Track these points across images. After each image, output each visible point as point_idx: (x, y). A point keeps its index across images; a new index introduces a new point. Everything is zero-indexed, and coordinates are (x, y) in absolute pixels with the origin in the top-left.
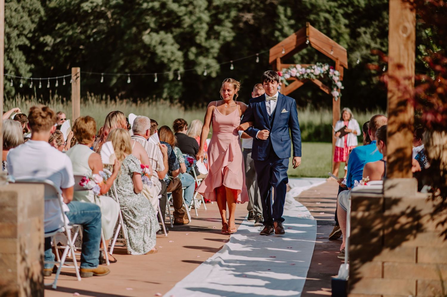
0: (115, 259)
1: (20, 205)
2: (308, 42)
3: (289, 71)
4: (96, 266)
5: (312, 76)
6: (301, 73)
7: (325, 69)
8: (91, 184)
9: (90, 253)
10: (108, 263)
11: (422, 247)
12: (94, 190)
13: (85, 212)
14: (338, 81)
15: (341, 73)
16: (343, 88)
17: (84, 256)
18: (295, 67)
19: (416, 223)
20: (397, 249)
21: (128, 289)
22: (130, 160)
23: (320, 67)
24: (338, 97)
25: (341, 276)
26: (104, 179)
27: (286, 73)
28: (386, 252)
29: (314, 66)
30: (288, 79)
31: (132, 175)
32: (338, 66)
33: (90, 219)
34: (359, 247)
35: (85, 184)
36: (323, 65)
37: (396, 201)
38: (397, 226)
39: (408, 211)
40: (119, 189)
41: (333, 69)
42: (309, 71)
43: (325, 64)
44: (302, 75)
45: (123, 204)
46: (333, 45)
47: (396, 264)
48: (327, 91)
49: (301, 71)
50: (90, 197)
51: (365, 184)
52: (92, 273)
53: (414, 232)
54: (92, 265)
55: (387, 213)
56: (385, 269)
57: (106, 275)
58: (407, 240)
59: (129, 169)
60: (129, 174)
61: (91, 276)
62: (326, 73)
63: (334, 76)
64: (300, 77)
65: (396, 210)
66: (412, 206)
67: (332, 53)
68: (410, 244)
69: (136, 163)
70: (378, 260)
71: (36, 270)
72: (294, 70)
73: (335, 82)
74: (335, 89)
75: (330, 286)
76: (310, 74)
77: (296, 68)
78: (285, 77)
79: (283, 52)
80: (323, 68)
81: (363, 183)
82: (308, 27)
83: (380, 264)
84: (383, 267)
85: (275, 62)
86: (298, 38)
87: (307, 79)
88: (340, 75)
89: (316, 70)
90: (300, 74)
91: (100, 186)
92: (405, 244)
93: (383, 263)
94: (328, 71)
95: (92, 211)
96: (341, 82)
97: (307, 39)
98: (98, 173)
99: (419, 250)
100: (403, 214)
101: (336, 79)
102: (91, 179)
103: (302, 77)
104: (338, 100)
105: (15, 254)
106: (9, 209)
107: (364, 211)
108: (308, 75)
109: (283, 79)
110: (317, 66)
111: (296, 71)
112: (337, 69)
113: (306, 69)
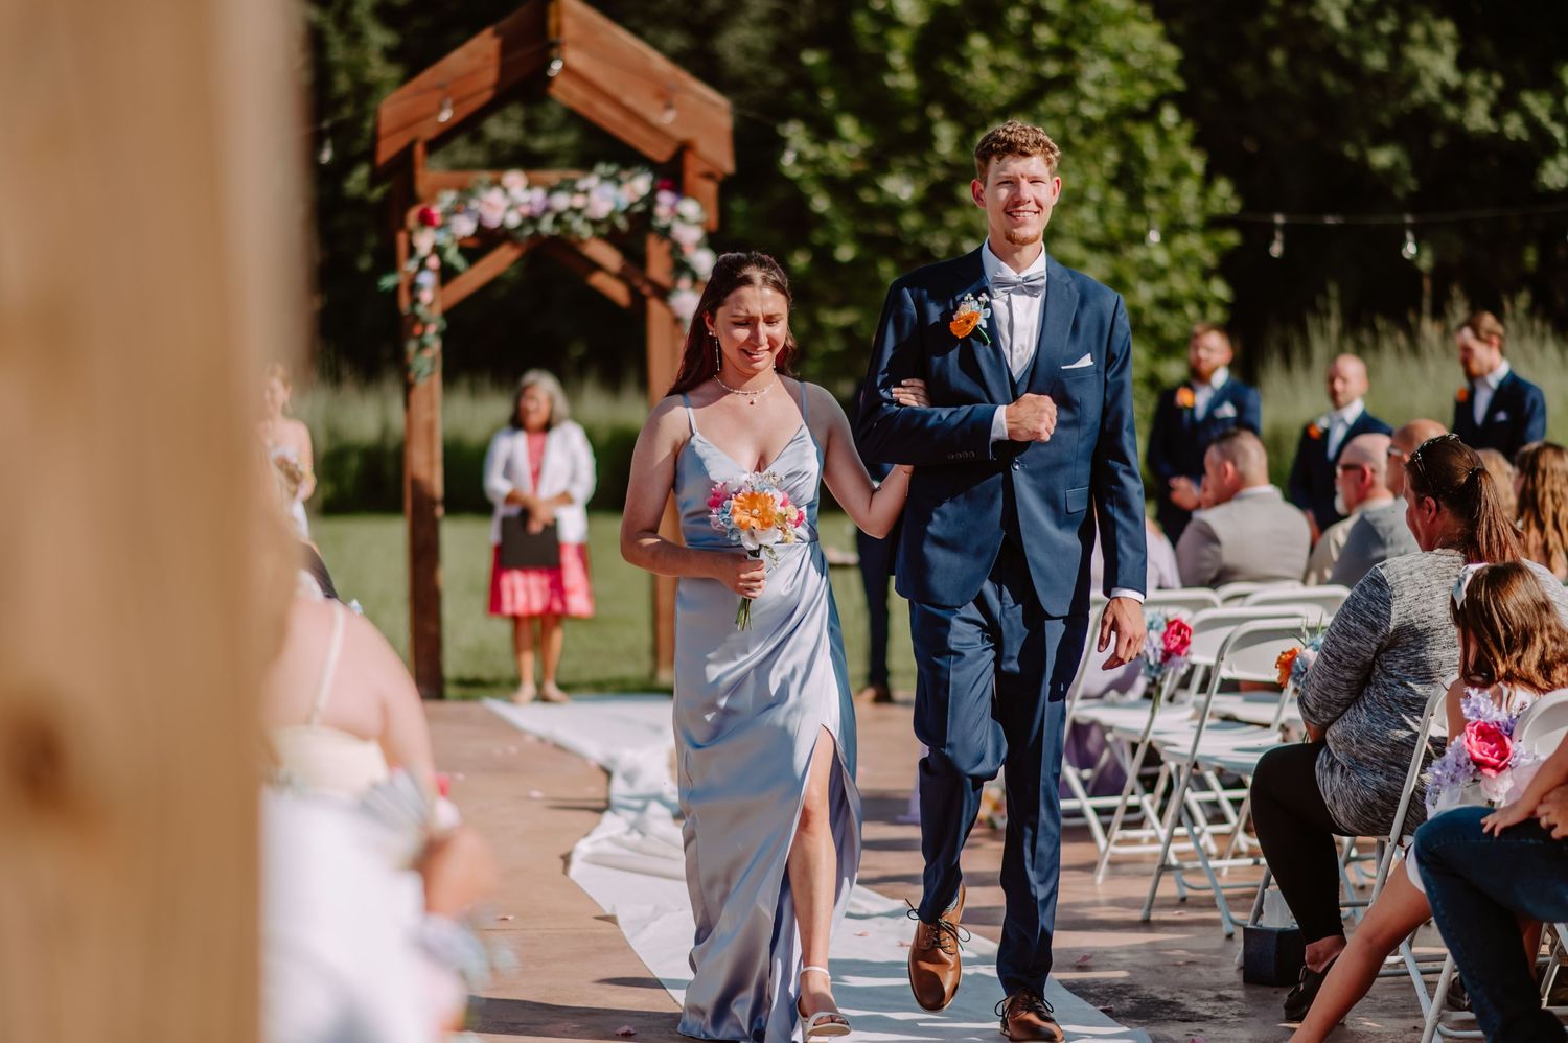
2: (556, 67)
3: (472, 203)
5: (579, 226)
6: (525, 210)
7: (633, 191)
14: (699, 246)
18: (497, 183)
23: (613, 182)
27: (458, 212)
29: (586, 179)
30: (465, 238)
32: (693, 176)
36: (624, 175)
41: (669, 190)
42: (561, 201)
43: (635, 173)
44: (532, 220)
46: (673, 85)
49: (530, 203)
62: (639, 208)
63: (677, 224)
64: (520, 228)
67: (667, 119)
72: (495, 197)
73: (680, 251)
74: (684, 283)
76: (568, 217)
77: (506, 191)
78: (454, 230)
80: (626, 188)
85: (406, 158)
86: (505, 50)
87: (552, 239)
88: (702, 217)
89: (595, 197)
90: (520, 215)
94: (650, 200)
96: (710, 248)
97: (556, 54)
101: (689, 235)
103: (528, 231)
108: (558, 219)
109: (442, 238)
110: (600, 179)
111: (506, 202)
112: (690, 191)
113: (548, 195)
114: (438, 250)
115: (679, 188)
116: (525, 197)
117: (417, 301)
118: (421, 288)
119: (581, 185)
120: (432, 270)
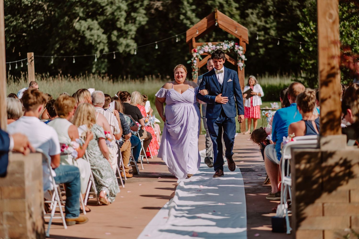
0: (89, 209)
1: (26, 171)
2: (217, 24)
3: (203, 48)
4: (77, 216)
6: (212, 49)
7: (231, 45)
8: (70, 150)
9: (73, 206)
10: (85, 213)
11: (354, 190)
12: (73, 154)
13: (68, 173)
14: (242, 54)
15: (244, 48)
16: (246, 59)
17: (68, 209)
18: (207, 45)
19: (348, 171)
20: (334, 193)
21: (107, 234)
22: (96, 128)
23: (227, 43)
24: (242, 67)
25: (279, 215)
26: (80, 145)
27: (200, 50)
28: (325, 195)
29: (222, 43)
30: (202, 54)
31: (98, 139)
32: (241, 42)
33: (72, 178)
34: (303, 192)
35: (65, 150)
36: (229, 42)
37: (331, 155)
38: (333, 175)
39: (341, 162)
40: (89, 152)
41: (237, 45)
42: (218, 47)
43: (231, 42)
45: (92, 164)
46: (237, 26)
47: (334, 205)
48: (233, 63)
49: (212, 48)
50: (69, 160)
51: (292, 140)
52: (75, 222)
53: (347, 178)
54: (74, 215)
55: (324, 165)
56: (325, 209)
57: (86, 222)
58: (341, 185)
59: (96, 135)
60: (96, 139)
61: (74, 225)
62: (232, 48)
63: (238, 50)
64: (211, 52)
65: (331, 162)
66: (344, 157)
67: (236, 32)
68: (344, 188)
69: (101, 130)
70: (319, 203)
71: (39, 224)
72: (207, 47)
73: (240, 55)
74: (240, 61)
75: (270, 223)
77: (208, 46)
78: (199, 53)
79: (197, 33)
80: (230, 44)
81: (290, 139)
82: (216, 12)
83: (320, 205)
84: (323, 207)
85: (191, 41)
86: (208, 21)
88: (243, 49)
89: (224, 46)
90: (211, 50)
91: (77, 151)
92: (340, 189)
93: (323, 204)
94: (234, 47)
95: (73, 172)
96: (245, 55)
97: (216, 21)
98: (75, 141)
99: (351, 192)
100: (337, 164)
101: (240, 52)
102: (70, 145)
104: (243, 70)
105: (24, 211)
106: (17, 175)
107: (306, 163)
109: (198, 54)
110: (225, 43)
111: (208, 48)
112: (241, 45)
113: (216, 46)
114: (197, 56)
115: (239, 45)
116: (212, 47)
117: (194, 65)
118: (194, 63)
119: (222, 44)
120: (196, 60)
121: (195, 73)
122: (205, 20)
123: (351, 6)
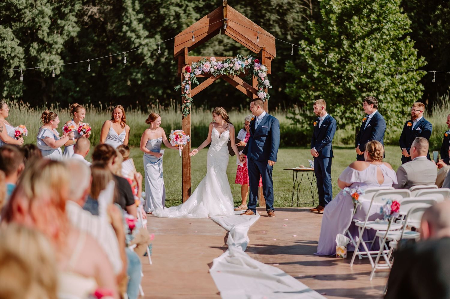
2: (225, 26)
3: (201, 65)
5: (231, 71)
6: (216, 67)
7: (247, 62)
14: (265, 78)
16: (271, 87)
18: (209, 60)
23: (241, 59)
24: (265, 99)
27: (198, 68)
29: (234, 59)
30: (199, 75)
32: (263, 58)
36: (245, 58)
41: (258, 62)
42: (226, 65)
43: (248, 57)
44: (218, 70)
46: (259, 32)
62: (249, 67)
63: (260, 72)
64: (214, 72)
67: (257, 41)
72: (208, 63)
73: (262, 80)
74: (262, 89)
76: (228, 70)
77: (210, 63)
78: (195, 73)
79: (193, 40)
80: (245, 61)
82: (226, 7)
85: (182, 53)
86: (211, 21)
87: (224, 75)
88: (267, 70)
89: (236, 63)
90: (214, 68)
94: (252, 65)
96: (269, 79)
97: (225, 22)
101: (263, 75)
103: (217, 73)
108: (225, 70)
109: (192, 75)
110: (237, 59)
111: (210, 65)
112: (264, 62)
113: (223, 63)
114: (191, 79)
115: (260, 62)
116: (216, 64)
117: (185, 93)
118: (186, 89)
119: (233, 61)
120: (189, 84)
121: (187, 106)
122: (205, 20)
123: (372, 19)
